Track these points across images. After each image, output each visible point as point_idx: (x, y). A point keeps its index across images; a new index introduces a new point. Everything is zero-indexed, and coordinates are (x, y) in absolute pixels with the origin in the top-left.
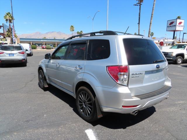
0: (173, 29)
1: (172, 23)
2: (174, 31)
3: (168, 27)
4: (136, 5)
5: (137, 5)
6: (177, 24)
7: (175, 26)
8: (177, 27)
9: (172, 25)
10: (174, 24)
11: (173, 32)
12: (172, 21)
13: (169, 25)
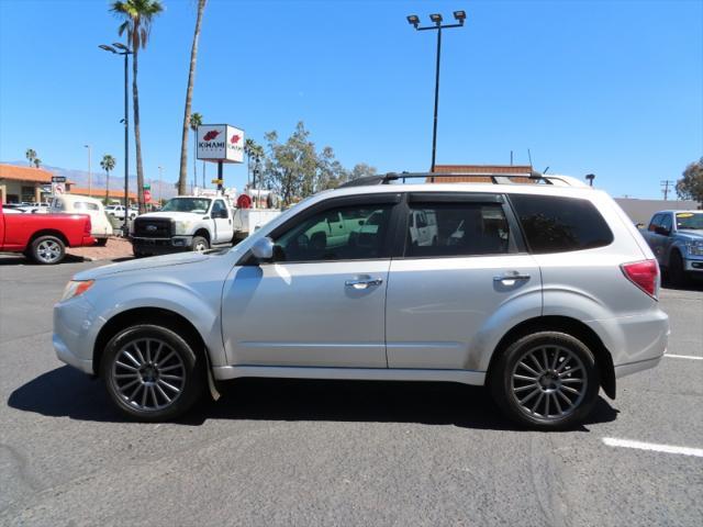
0: (217, 154)
1: (212, 135)
2: (220, 162)
3: (201, 145)
4: (108, 49)
5: (114, 52)
6: (229, 142)
7: (223, 145)
8: (228, 149)
9: (212, 141)
10: (218, 139)
11: (216, 165)
12: (212, 129)
13: (202, 140)
